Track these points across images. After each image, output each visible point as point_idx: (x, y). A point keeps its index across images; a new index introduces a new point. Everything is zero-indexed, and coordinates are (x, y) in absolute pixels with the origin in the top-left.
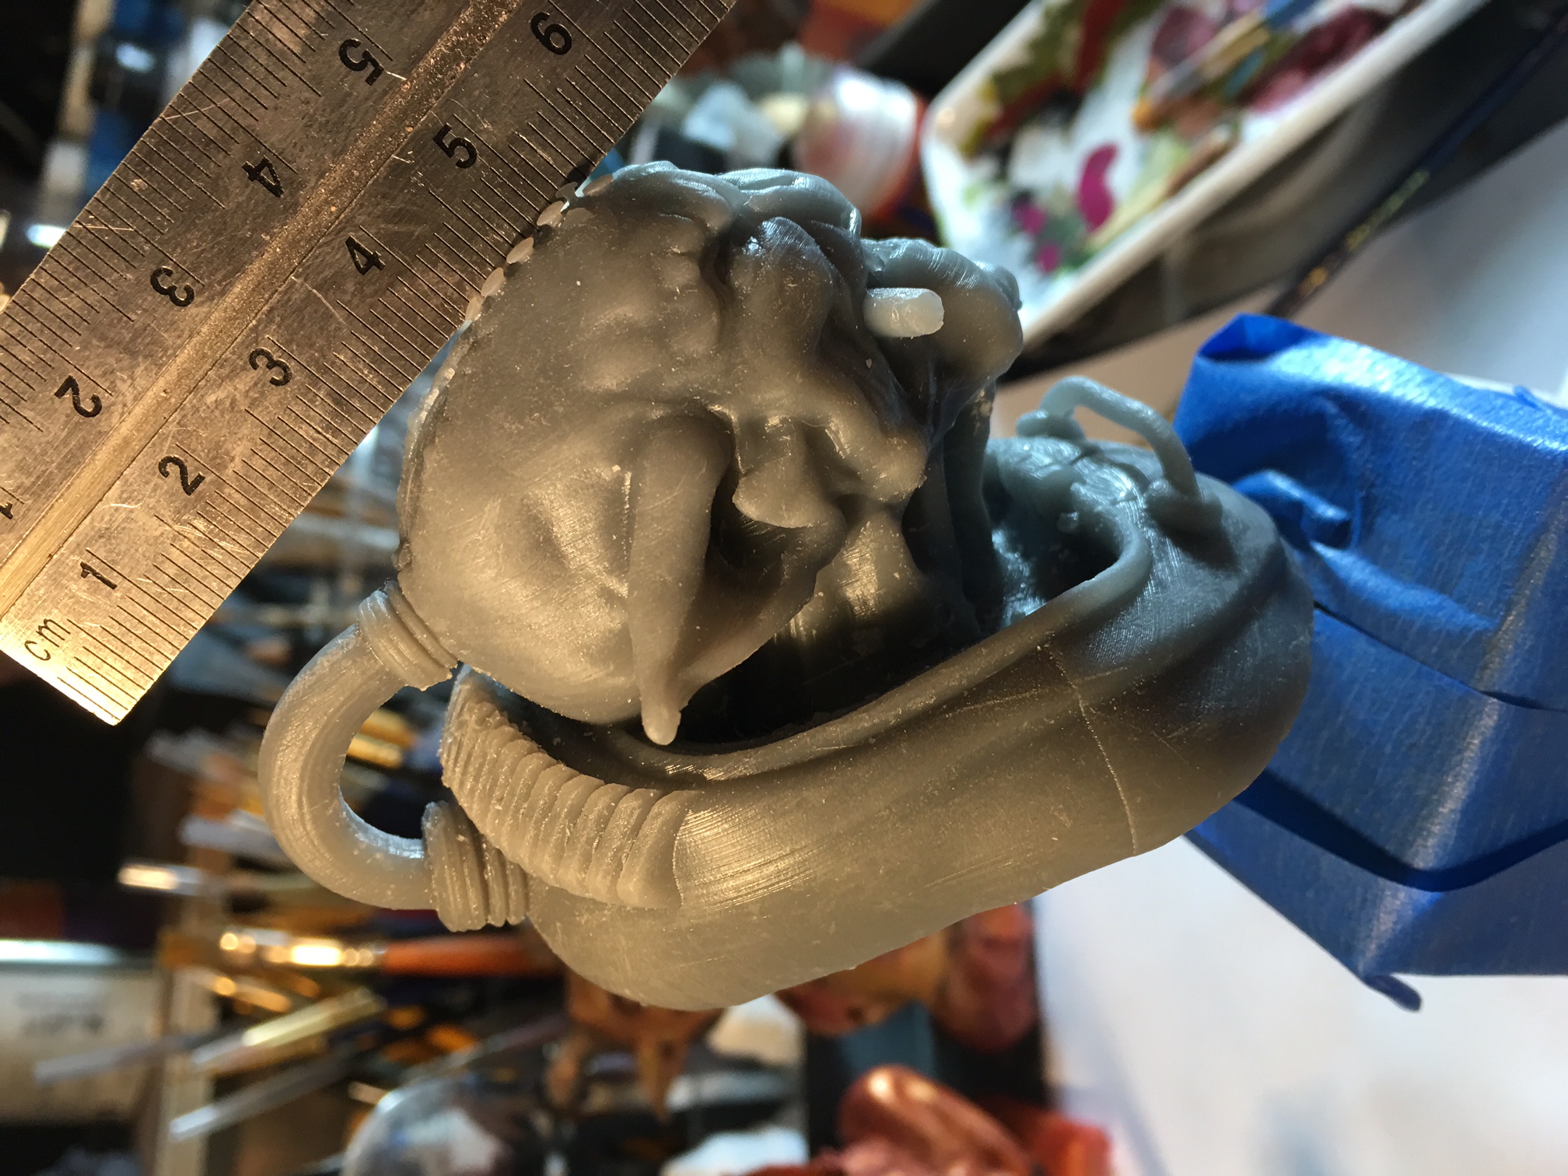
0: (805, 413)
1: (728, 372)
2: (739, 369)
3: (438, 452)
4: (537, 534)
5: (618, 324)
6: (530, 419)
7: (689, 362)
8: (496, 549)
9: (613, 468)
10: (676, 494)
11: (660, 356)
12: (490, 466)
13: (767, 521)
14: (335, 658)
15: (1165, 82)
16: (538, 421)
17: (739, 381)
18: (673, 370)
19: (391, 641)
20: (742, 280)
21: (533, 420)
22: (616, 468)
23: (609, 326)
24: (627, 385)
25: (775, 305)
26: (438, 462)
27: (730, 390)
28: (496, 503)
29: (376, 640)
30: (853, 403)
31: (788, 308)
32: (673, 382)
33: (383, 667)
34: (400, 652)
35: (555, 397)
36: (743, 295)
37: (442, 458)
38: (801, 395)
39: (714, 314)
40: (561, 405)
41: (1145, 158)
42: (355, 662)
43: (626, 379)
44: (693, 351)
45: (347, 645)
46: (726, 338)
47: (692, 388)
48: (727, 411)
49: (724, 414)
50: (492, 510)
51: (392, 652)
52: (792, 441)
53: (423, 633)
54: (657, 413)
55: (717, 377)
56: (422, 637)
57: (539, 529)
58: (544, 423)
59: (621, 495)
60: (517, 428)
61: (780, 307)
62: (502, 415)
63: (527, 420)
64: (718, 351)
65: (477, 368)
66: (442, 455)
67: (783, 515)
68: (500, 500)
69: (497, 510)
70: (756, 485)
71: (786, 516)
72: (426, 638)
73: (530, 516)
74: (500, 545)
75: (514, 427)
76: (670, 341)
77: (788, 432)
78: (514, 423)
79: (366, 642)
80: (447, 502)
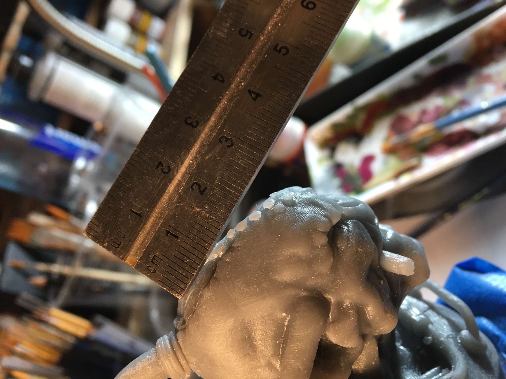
0: (360, 302)
1: (333, 282)
2: (338, 281)
3: (210, 293)
4: (245, 334)
5: (294, 255)
6: (252, 287)
7: (320, 275)
8: (228, 338)
9: (283, 314)
10: (309, 331)
11: (309, 272)
12: (232, 304)
13: (339, 344)
14: (145, 364)
15: (395, 140)
16: (255, 289)
17: (338, 286)
18: (313, 277)
19: (170, 362)
20: (342, 245)
21: (253, 288)
22: (284, 314)
23: (290, 256)
24: (294, 281)
25: (354, 257)
26: (210, 297)
27: (333, 289)
28: (232, 320)
29: (164, 360)
30: (377, 300)
31: (359, 259)
32: (312, 282)
33: (164, 371)
34: (172, 367)
35: (263, 280)
36: (342, 251)
37: (212, 296)
38: (360, 296)
39: (332, 258)
40: (266, 284)
41: (385, 163)
42: (153, 367)
43: (294, 278)
44: (322, 272)
45: (151, 359)
46: (334, 268)
47: (318, 286)
48: (331, 298)
49: (330, 299)
50: (230, 323)
51: (170, 366)
52: (353, 313)
53: (183, 361)
54: (304, 294)
55: (329, 283)
56: (183, 362)
57: (247, 333)
58: (258, 290)
59: (284, 325)
60: (246, 290)
61: (356, 258)
62: (241, 283)
63: (251, 287)
64: (331, 272)
65: (232, 260)
66: (212, 294)
67: (345, 342)
68: (234, 319)
69: (232, 323)
70: (337, 329)
71: (346, 343)
72: (184, 363)
73: (244, 327)
74: (230, 337)
75: (245, 289)
76: (313, 266)
77: (352, 309)
78: (245, 288)
79: (159, 359)
80: (211, 315)
